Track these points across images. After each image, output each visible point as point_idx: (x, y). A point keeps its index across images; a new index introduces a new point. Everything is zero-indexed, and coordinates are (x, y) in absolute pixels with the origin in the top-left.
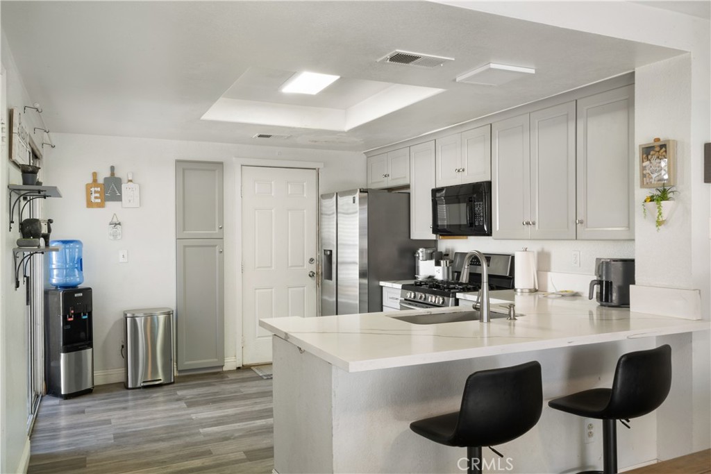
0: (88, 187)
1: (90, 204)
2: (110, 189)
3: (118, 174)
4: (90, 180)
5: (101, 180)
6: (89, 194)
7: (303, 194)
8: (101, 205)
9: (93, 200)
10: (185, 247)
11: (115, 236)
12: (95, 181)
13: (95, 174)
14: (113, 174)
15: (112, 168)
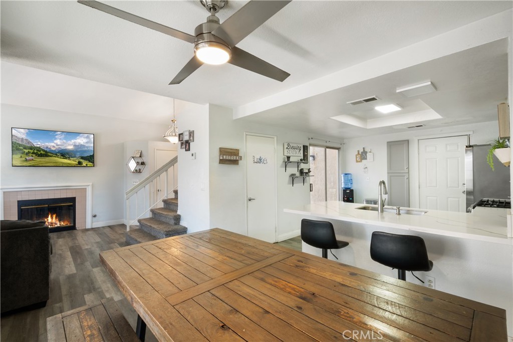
0: (356, 155)
1: (357, 161)
2: (363, 155)
3: (366, 150)
4: (357, 153)
5: (360, 153)
6: (357, 158)
7: (458, 149)
8: (361, 161)
9: (358, 160)
10: (391, 176)
11: (365, 172)
12: (359, 153)
13: (358, 151)
14: (364, 150)
15: (364, 148)
